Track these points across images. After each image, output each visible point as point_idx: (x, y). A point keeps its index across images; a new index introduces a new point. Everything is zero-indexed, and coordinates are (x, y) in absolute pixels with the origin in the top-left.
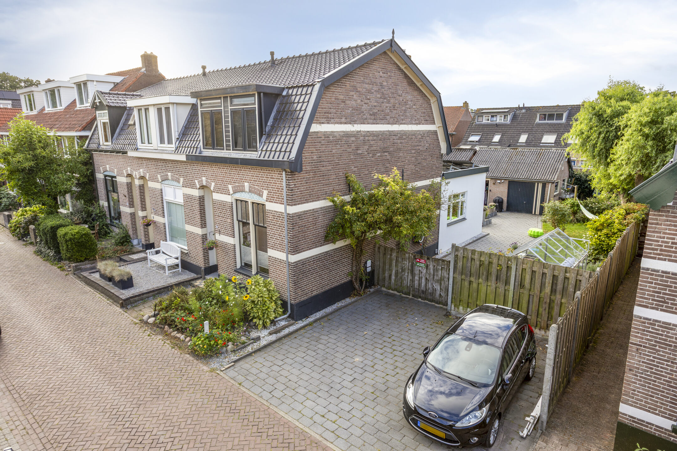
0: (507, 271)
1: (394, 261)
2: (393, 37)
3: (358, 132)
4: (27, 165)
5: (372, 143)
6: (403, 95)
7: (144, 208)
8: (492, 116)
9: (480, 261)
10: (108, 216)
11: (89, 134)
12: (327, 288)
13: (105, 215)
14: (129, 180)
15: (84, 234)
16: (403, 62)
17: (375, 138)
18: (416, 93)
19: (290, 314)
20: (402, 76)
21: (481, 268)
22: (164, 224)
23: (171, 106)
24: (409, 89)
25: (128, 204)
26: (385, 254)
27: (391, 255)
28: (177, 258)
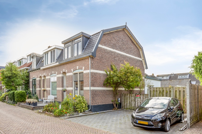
0: (170, 93)
1: (128, 98)
2: (126, 25)
3: (115, 52)
4: (9, 75)
5: (120, 57)
6: (130, 45)
7: (44, 87)
8: (162, 77)
9: (159, 91)
10: (32, 93)
11: (29, 68)
12: (104, 104)
13: (31, 93)
14: (40, 79)
15: (23, 92)
16: (130, 35)
17: (121, 56)
18: (134, 46)
19: (90, 110)
20: (129, 39)
21: (160, 94)
22: (50, 90)
23: (55, 49)
24: (132, 44)
25: (39, 87)
26: (125, 96)
27: (127, 96)
28: (53, 100)
